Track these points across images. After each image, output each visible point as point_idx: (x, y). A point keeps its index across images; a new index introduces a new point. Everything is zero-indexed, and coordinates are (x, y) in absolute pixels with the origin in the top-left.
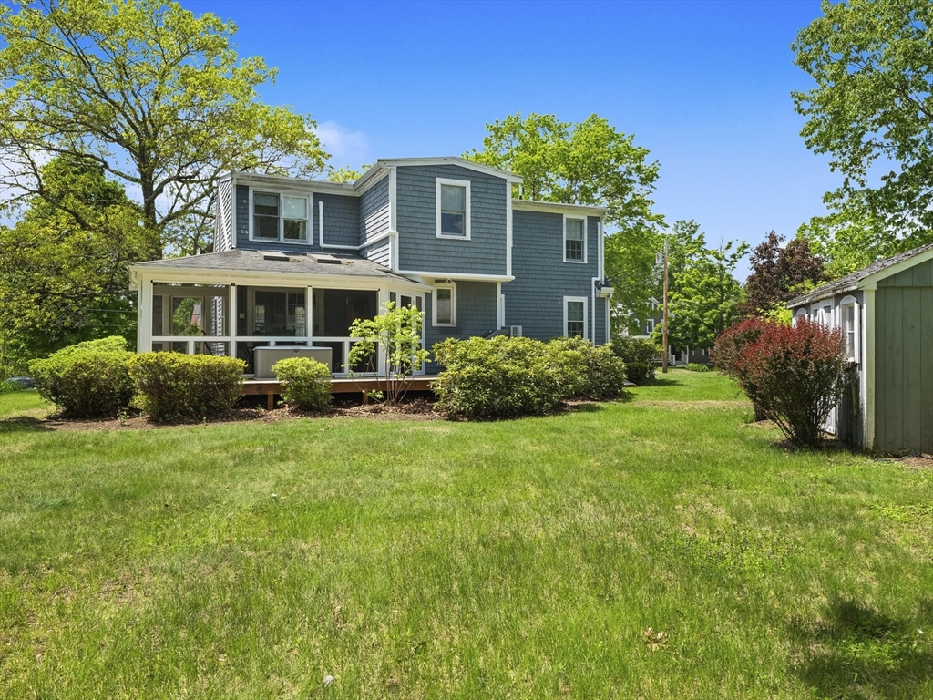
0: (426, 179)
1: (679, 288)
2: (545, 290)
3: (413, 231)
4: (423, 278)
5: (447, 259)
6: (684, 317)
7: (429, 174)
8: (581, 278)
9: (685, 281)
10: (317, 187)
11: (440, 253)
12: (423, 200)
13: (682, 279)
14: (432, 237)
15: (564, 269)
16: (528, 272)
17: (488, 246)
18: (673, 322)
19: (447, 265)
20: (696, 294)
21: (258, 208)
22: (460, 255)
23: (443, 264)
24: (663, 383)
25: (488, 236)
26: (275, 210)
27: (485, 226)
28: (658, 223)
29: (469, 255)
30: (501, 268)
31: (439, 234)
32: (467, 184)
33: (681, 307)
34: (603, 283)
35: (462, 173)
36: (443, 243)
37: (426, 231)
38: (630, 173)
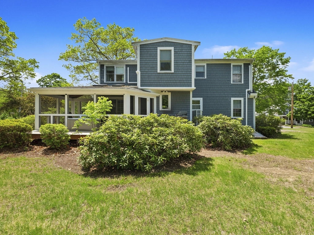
0: (153, 48)
1: (299, 100)
2: (222, 95)
3: (147, 70)
4: (152, 90)
5: (162, 81)
6: (301, 109)
7: (154, 46)
8: (240, 90)
9: (302, 97)
10: (126, 62)
11: (159, 79)
12: (151, 57)
13: (300, 96)
14: (156, 73)
15: (231, 87)
16: (214, 88)
17: (182, 75)
18: (297, 111)
19: (163, 84)
20: (307, 101)
21: (107, 72)
22: (169, 79)
23: (161, 84)
24: (286, 137)
25: (183, 70)
26: (113, 72)
27: (181, 66)
28: (290, 77)
29: (173, 79)
30: (189, 84)
31: (159, 71)
32: (172, 49)
33: (300, 106)
34: (252, 92)
35: (170, 44)
36: (161, 75)
37: (153, 70)
38: (278, 62)
